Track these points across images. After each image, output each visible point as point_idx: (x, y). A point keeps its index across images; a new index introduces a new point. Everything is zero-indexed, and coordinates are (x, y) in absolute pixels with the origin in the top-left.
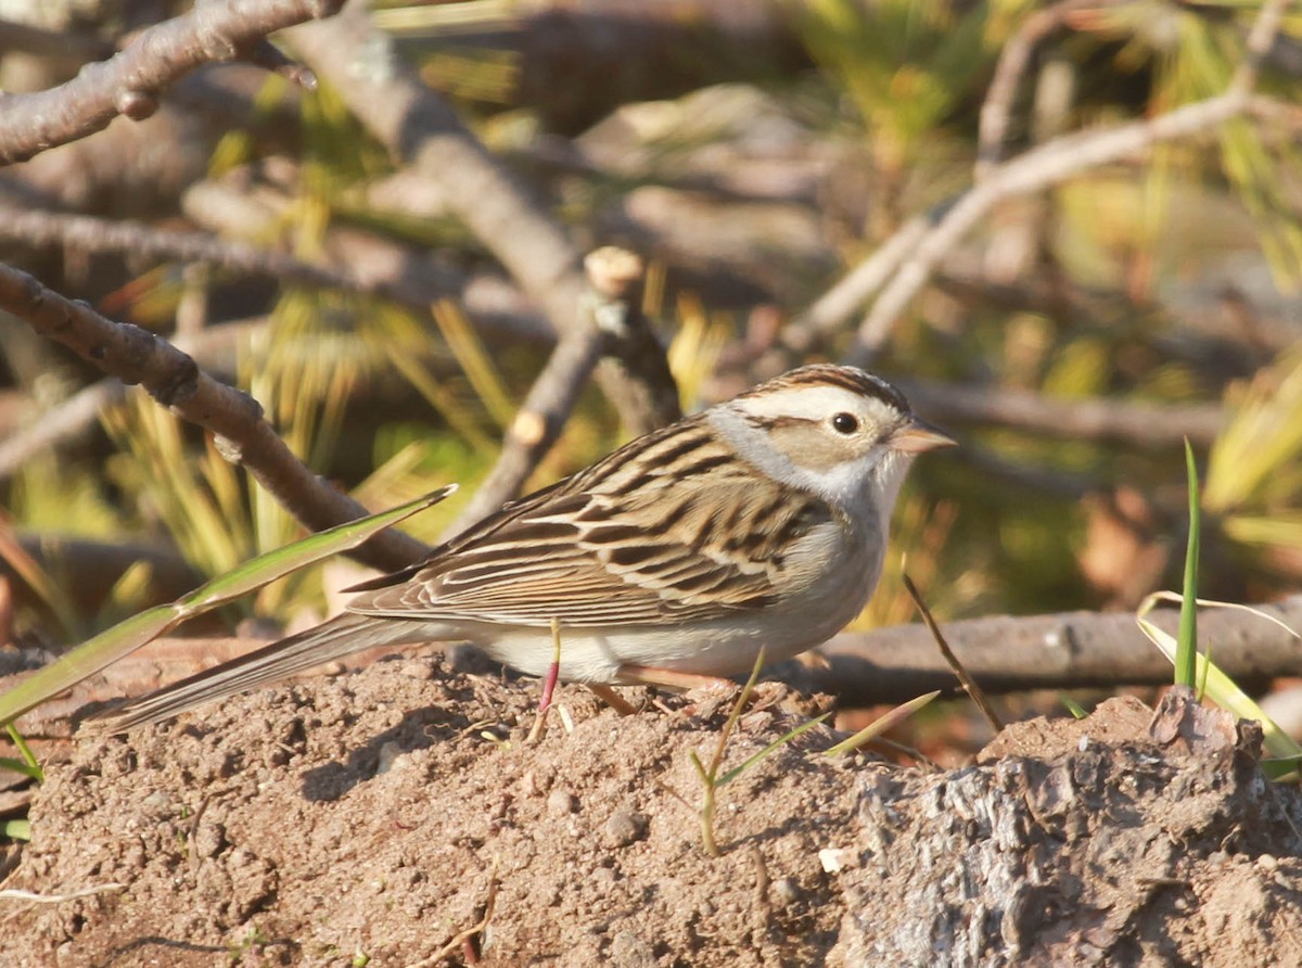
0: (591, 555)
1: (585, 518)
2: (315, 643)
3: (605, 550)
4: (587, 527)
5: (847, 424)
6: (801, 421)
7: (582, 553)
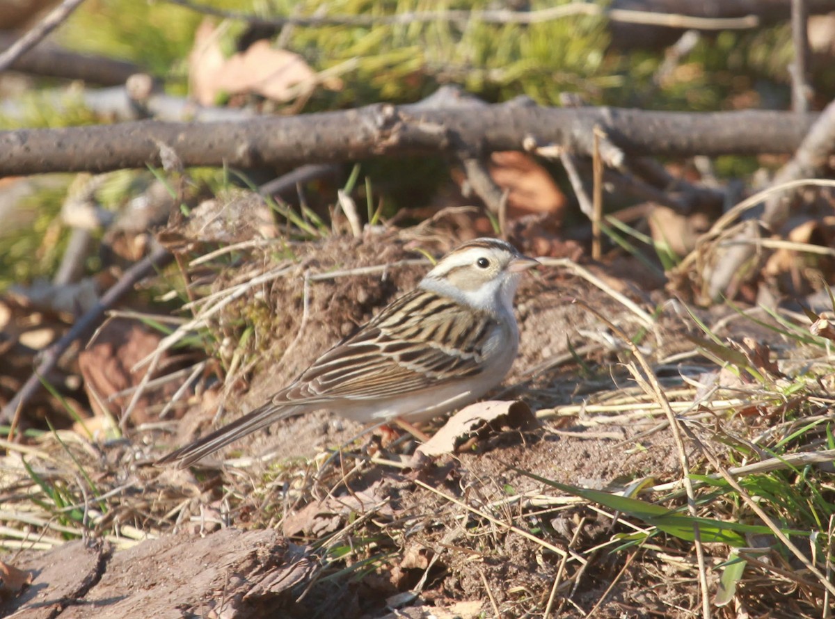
0: (390, 359)
1: (381, 341)
2: (264, 416)
3: (396, 355)
4: (383, 345)
5: (484, 263)
6: (462, 267)
7: (385, 359)
